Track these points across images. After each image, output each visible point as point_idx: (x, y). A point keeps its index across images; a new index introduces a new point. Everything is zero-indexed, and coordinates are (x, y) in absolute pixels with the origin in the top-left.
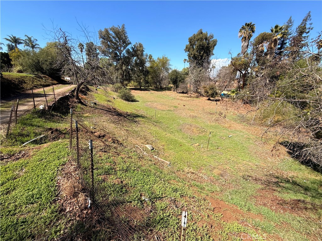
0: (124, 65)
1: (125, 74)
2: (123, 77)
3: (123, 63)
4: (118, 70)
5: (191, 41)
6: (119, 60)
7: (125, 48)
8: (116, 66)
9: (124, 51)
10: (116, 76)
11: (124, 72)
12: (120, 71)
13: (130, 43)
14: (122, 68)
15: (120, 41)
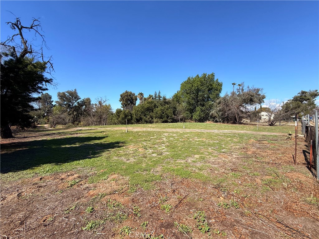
0: (75, 112)
1: (75, 117)
2: (74, 119)
3: (74, 110)
4: (70, 114)
5: (121, 96)
6: (71, 108)
7: (76, 101)
8: (69, 112)
9: (76, 103)
10: (68, 118)
11: (75, 116)
12: (72, 116)
13: (80, 99)
14: (73, 114)
15: (73, 98)
